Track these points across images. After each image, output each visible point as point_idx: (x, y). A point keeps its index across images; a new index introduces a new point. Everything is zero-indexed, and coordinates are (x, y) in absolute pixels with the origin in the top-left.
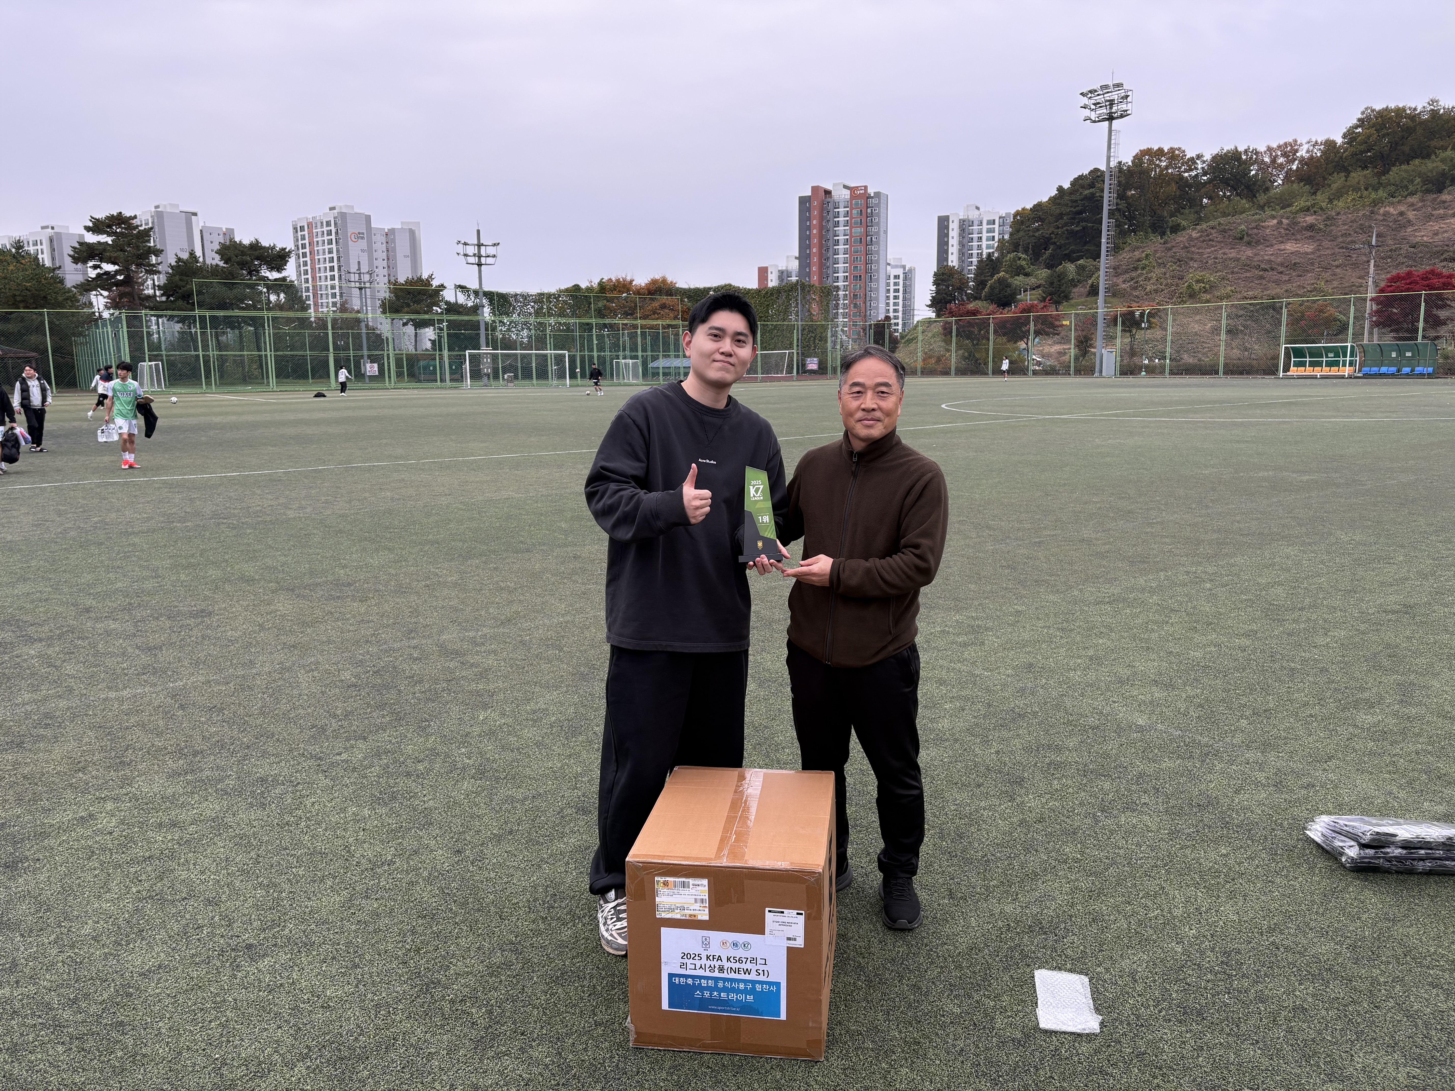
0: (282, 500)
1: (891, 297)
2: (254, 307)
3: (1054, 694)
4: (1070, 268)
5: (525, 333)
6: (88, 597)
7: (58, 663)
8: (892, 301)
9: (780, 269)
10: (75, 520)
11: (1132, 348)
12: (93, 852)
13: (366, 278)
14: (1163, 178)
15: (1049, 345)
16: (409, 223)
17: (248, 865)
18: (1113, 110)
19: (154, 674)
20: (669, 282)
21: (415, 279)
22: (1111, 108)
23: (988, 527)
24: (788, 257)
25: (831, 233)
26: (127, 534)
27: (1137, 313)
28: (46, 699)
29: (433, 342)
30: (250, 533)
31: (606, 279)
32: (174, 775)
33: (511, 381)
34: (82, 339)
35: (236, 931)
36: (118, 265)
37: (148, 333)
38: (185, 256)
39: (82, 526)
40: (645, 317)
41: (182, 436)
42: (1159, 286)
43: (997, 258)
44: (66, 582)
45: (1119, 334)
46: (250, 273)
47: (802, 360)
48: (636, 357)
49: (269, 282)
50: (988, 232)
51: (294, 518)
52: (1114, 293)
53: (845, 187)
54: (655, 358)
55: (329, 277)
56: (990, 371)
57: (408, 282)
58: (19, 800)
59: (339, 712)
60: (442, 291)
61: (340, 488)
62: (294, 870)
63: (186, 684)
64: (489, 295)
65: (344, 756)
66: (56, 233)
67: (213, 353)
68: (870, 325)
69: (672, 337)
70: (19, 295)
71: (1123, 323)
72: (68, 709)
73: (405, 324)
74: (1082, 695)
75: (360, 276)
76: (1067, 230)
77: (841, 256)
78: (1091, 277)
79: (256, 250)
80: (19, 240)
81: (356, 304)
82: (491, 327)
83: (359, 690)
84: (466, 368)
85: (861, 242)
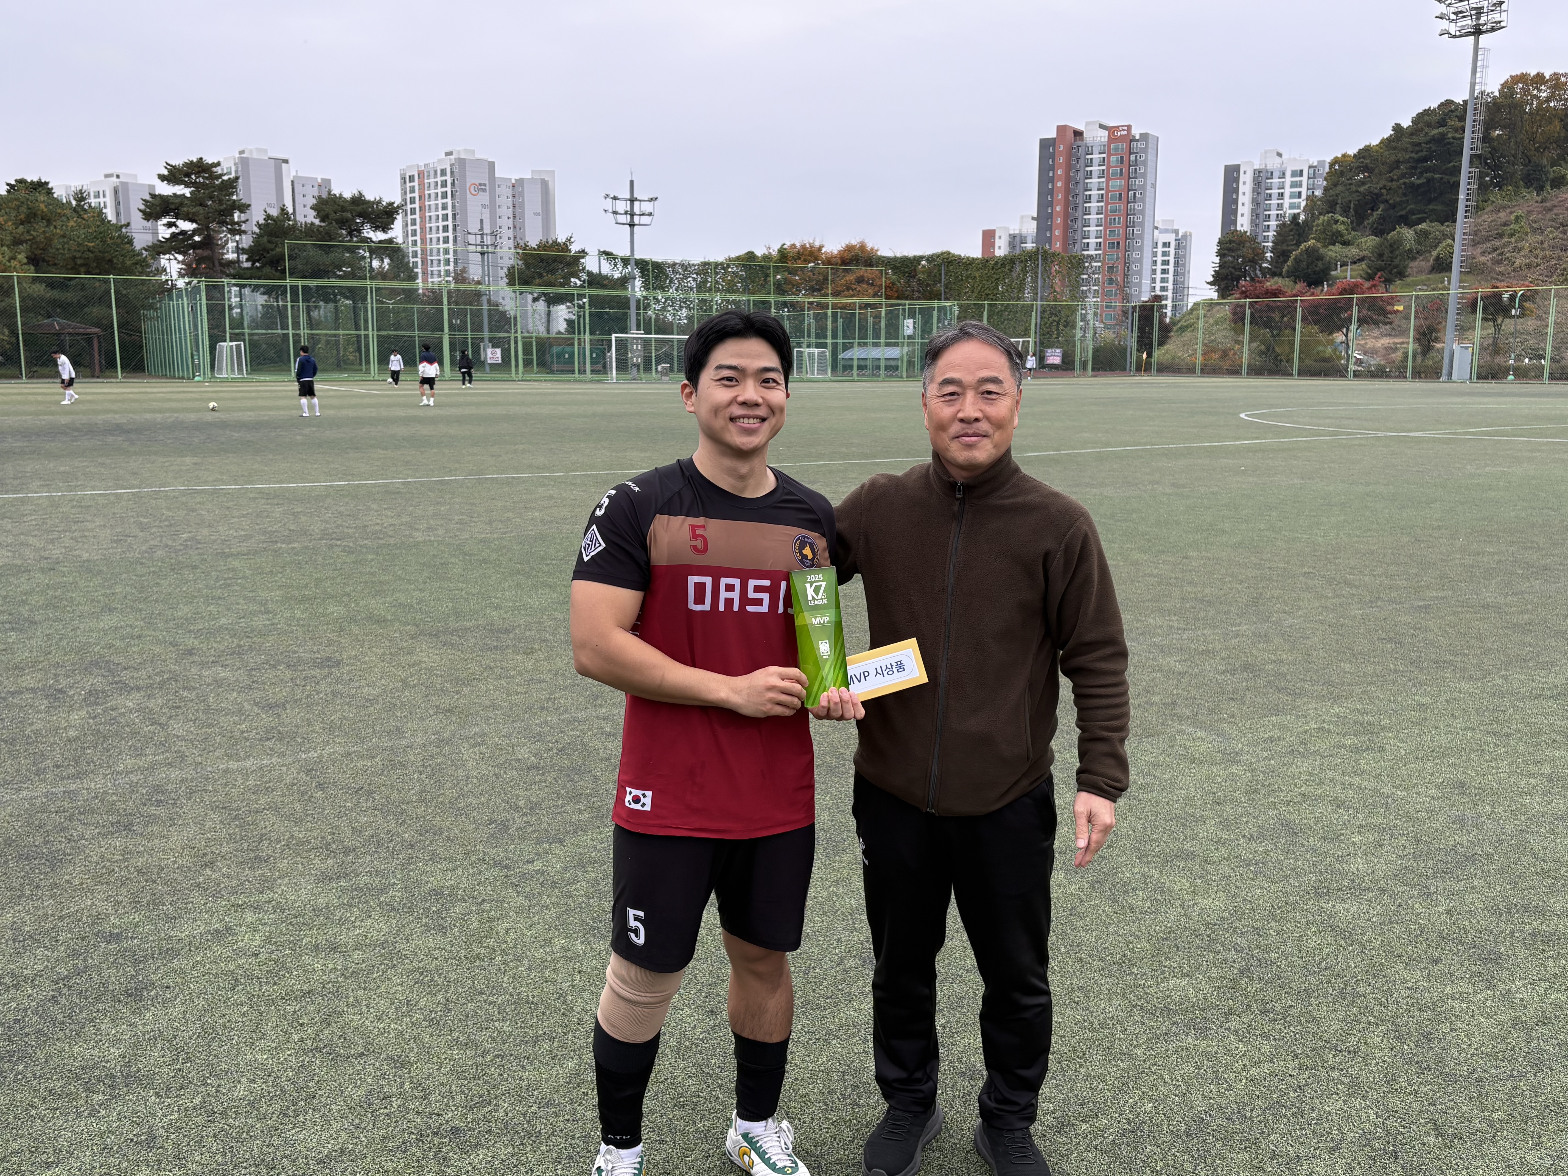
0: (405, 519)
1: (1159, 271)
2: (352, 276)
3: (1509, 828)
4: (1408, 234)
5: (684, 312)
6: (188, 635)
7: (163, 720)
8: (1159, 276)
9: (1012, 232)
10: (162, 537)
11: (1495, 343)
12: (236, 980)
13: (488, 240)
14: (1542, 114)
15: (1376, 338)
16: (540, 172)
17: (436, 1013)
18: (1482, 21)
19: (280, 740)
20: (869, 249)
21: (551, 242)
22: (1478, 19)
23: (1347, 583)
24: (1022, 217)
25: (1081, 187)
26: (225, 556)
27: (1506, 296)
28: (152, 767)
29: (570, 322)
30: (372, 560)
31: (788, 244)
32: (324, 878)
33: (666, 374)
34: (152, 313)
35: (435, 1107)
36: (197, 223)
37: (230, 306)
38: (274, 212)
39: (170, 543)
40: (836, 294)
41: (273, 434)
42: (1532, 259)
43: (1305, 222)
44: (159, 614)
45: (1479, 323)
46: (350, 233)
47: (1041, 351)
48: (824, 346)
49: (372, 244)
50: (1292, 186)
51: (424, 542)
52: (1472, 269)
53: (1102, 126)
54: (846, 347)
55: (441, 239)
56: (1295, 372)
57: (542, 246)
58: (136, 903)
59: (521, 803)
60: (583, 257)
61: (474, 504)
62: (497, 1024)
63: (322, 756)
64: (642, 265)
65: (538, 865)
66: (121, 183)
67: (304, 332)
68: (1134, 308)
69: (871, 320)
70: (80, 258)
71: (1485, 309)
72: (182, 781)
73: (535, 300)
74: (1552, 832)
75: (482, 238)
76: (1405, 183)
77: (1093, 217)
78: (1436, 247)
79: (358, 205)
80: (81, 190)
81: (475, 272)
82: (643, 305)
83: (543, 774)
84: (611, 357)
85: (1120, 199)
